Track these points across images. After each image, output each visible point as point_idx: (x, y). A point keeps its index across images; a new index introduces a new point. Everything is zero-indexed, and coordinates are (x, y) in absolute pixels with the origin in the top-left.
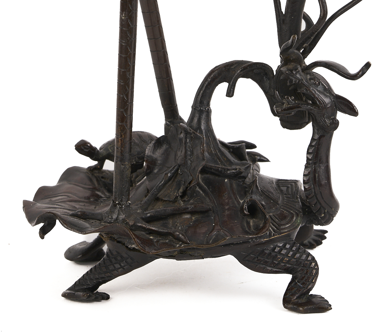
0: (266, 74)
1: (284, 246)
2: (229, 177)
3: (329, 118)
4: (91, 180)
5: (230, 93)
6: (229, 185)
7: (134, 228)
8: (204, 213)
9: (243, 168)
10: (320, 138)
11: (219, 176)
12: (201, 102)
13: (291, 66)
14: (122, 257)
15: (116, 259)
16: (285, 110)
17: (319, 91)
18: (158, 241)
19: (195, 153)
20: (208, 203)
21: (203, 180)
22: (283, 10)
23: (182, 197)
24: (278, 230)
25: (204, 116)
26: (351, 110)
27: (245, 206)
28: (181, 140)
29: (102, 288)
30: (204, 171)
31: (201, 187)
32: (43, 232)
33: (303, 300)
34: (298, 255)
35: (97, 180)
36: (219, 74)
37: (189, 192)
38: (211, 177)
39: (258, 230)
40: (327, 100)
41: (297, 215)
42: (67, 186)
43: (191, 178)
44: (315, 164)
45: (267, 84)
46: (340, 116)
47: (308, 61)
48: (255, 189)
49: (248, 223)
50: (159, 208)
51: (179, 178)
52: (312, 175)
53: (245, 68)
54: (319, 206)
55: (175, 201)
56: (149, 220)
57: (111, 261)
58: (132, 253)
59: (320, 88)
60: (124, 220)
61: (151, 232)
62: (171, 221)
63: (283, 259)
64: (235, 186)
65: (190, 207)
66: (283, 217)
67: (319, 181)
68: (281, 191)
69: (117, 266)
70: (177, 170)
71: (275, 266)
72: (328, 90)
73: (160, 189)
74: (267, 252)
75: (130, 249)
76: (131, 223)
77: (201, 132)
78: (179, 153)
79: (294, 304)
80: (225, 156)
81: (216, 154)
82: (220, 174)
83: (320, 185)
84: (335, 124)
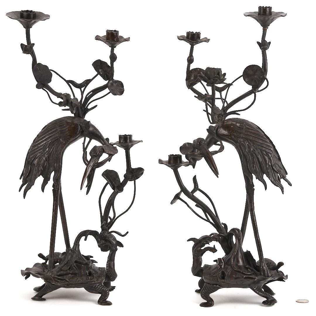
0: (97, 234)
1: (99, 285)
2: (83, 264)
3: (114, 247)
5: (85, 240)
6: (83, 267)
7: (54, 278)
8: (75, 274)
10: (112, 254)
11: (81, 264)
12: (77, 242)
13: (104, 231)
14: (50, 287)
15: (48, 287)
16: (101, 244)
17: (112, 239)
18: (60, 281)
19: (74, 256)
20: (76, 272)
21: (76, 265)
22: (103, 215)
23: (69, 269)
24: (97, 280)
25: (77, 246)
26: (121, 245)
27: (88, 273)
28: (70, 253)
29: (43, 297)
30: (76, 262)
31: (75, 267)
32: (26, 278)
33: (104, 302)
34: (103, 288)
35: (45, 267)
36: (82, 234)
37: (71, 268)
38: (78, 264)
39: (91, 279)
40: (114, 242)
41: (104, 277)
42: (35, 268)
43: (72, 264)
44: (110, 261)
45: (97, 237)
46: (118, 247)
47: (110, 230)
48: (91, 268)
49: (88, 278)
50: (62, 272)
51: (68, 264)
52: (109, 265)
53: (90, 232)
54: (111, 274)
55: (67, 271)
56: (59, 276)
57: (46, 288)
58: (53, 286)
59: (112, 238)
60: (51, 275)
61: (59, 279)
62: (65, 276)
63: (98, 289)
64: (85, 267)
65: (71, 272)
66: (99, 277)
67: (111, 266)
69: (48, 289)
70: (68, 261)
71: (96, 291)
72: (115, 239)
73: (62, 267)
74: (94, 286)
75: (52, 284)
76: (53, 276)
77: (76, 251)
78: (69, 257)
79: (101, 302)
80: (83, 259)
81: (80, 258)
82: (80, 263)
83: (111, 268)
84: (116, 249)
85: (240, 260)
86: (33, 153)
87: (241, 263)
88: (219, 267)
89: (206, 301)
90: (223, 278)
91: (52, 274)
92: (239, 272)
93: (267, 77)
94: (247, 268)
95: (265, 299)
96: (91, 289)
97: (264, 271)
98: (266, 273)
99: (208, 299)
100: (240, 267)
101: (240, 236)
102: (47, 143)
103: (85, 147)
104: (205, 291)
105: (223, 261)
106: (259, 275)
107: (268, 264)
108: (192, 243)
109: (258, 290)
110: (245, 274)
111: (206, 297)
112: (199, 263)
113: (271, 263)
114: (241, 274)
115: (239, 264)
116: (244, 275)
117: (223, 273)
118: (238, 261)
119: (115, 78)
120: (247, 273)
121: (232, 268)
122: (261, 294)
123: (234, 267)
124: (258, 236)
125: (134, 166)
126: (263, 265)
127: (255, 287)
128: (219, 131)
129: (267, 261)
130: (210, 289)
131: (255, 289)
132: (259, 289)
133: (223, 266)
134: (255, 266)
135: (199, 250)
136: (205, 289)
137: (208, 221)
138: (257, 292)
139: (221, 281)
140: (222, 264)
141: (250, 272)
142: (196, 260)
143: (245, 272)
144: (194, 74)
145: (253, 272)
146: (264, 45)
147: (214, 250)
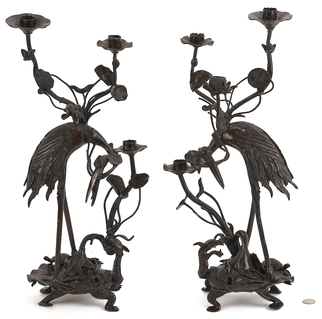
0: (102, 238)
1: (106, 291)
2: (89, 269)
3: (120, 253)
4: (48, 268)
5: (91, 244)
6: (90, 272)
7: (60, 284)
8: (82, 280)
9: (94, 267)
10: (118, 258)
11: (87, 269)
12: (82, 246)
13: (109, 237)
14: (56, 293)
15: (55, 293)
16: (107, 250)
17: (118, 245)
18: (67, 289)
19: (80, 262)
20: (83, 277)
21: (82, 270)
22: (108, 219)
23: (75, 275)
24: (104, 286)
25: (83, 250)
26: (127, 250)
27: (94, 279)
28: (76, 257)
29: (50, 302)
30: (82, 267)
31: (81, 272)
32: (33, 285)
33: (111, 308)
34: (110, 294)
35: (51, 268)
36: (88, 238)
37: (77, 274)
38: (84, 269)
39: (98, 286)
40: (120, 247)
41: (110, 282)
42: (41, 270)
43: (78, 270)
44: (116, 266)
45: (102, 241)
46: (124, 252)
47: (116, 234)
48: (97, 273)
49: (95, 284)
50: (68, 278)
51: (74, 269)
52: (115, 270)
53: (96, 236)
54: (117, 279)
55: (73, 276)
56: (65, 282)
57: (53, 294)
58: (59, 292)
59: (118, 243)
60: (57, 282)
61: (65, 286)
62: (71, 283)
63: (105, 295)
64: (91, 272)
65: (77, 279)
66: (105, 282)
67: (117, 271)
68: (106, 274)
69: (55, 296)
70: (74, 267)
71: (103, 297)
72: (120, 244)
73: (69, 273)
74: (100, 293)
75: (59, 291)
76: (59, 283)
77: (82, 255)
78: (75, 262)
79: (108, 309)
80: (89, 263)
81: (86, 262)
82: (87, 268)
83: (117, 273)
84: (122, 254)
85: (247, 263)
86: (37, 162)
87: (247, 267)
88: (226, 271)
89: (213, 305)
90: (230, 283)
91: (59, 281)
92: (246, 276)
93: (273, 80)
94: (254, 272)
95: (272, 303)
96: (99, 295)
97: (271, 275)
98: (273, 277)
99: (215, 304)
100: (246, 271)
101: (246, 239)
102: (50, 152)
103: (89, 155)
104: (211, 295)
105: (229, 265)
106: (265, 279)
107: (274, 265)
108: (198, 247)
109: (264, 295)
110: (251, 278)
111: (213, 302)
112: (206, 267)
113: (277, 264)
114: (248, 279)
115: (245, 268)
116: (250, 280)
117: (230, 279)
118: (244, 265)
119: (118, 83)
120: (254, 277)
121: (238, 272)
122: (268, 298)
123: (240, 271)
124: (264, 241)
125: (138, 171)
126: (269, 270)
127: (261, 292)
128: (224, 136)
129: (273, 262)
130: (216, 294)
131: (261, 293)
132: (266, 293)
133: (229, 270)
134: (262, 269)
135: (205, 254)
136: (211, 293)
137: (215, 224)
138: (264, 296)
139: (227, 287)
140: (228, 268)
141: (257, 276)
142: (203, 264)
143: (252, 276)
144: (198, 77)
145: (259, 276)
146: (269, 48)
147: (220, 254)
